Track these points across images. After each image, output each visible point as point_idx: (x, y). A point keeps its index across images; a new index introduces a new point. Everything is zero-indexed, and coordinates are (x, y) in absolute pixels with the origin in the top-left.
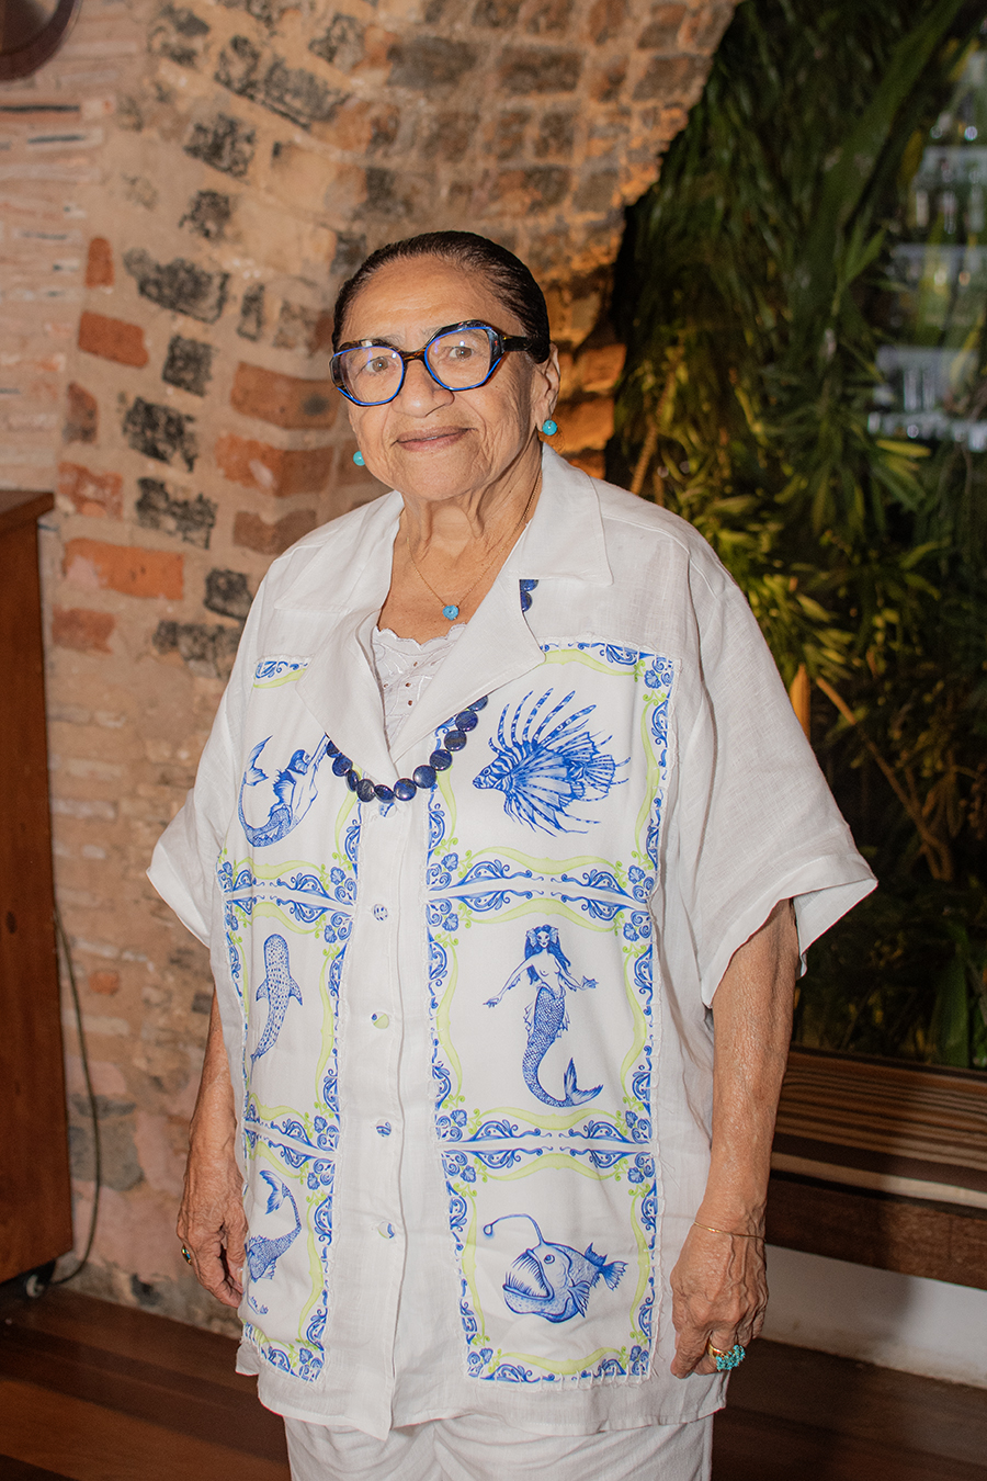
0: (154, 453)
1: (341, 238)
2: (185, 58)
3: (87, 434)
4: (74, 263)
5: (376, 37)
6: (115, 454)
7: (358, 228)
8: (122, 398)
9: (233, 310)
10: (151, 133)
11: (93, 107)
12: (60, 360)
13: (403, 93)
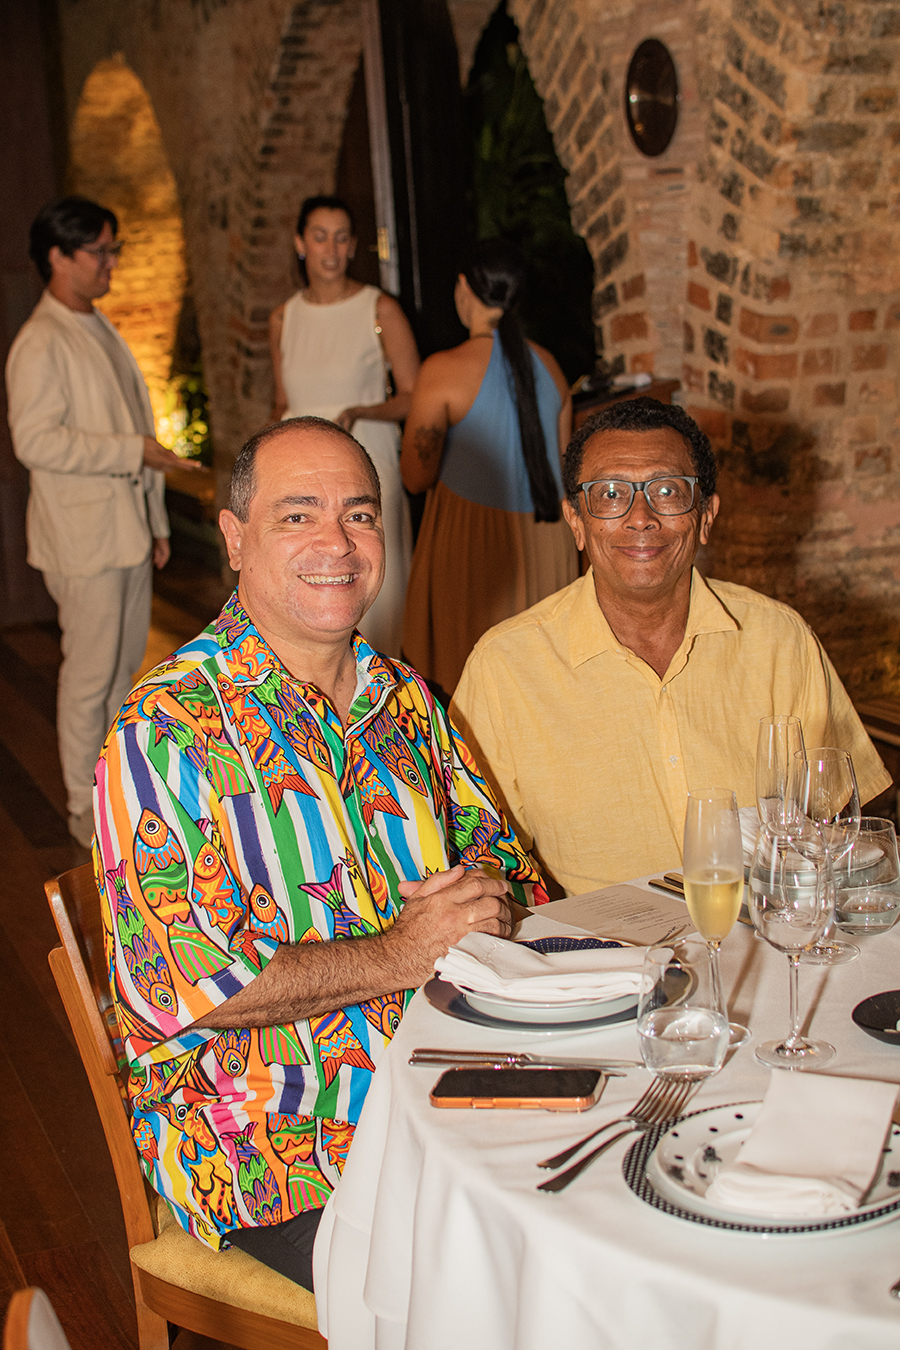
0: (714, 358)
1: (782, 237)
2: (719, 141)
3: (690, 347)
4: (684, 255)
5: (786, 126)
6: (701, 361)
7: (798, 231)
8: (703, 328)
9: (739, 278)
10: (708, 183)
11: (689, 170)
12: (681, 308)
13: (813, 156)
